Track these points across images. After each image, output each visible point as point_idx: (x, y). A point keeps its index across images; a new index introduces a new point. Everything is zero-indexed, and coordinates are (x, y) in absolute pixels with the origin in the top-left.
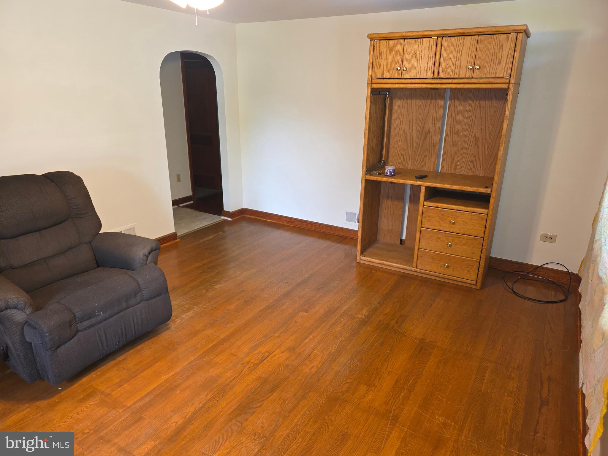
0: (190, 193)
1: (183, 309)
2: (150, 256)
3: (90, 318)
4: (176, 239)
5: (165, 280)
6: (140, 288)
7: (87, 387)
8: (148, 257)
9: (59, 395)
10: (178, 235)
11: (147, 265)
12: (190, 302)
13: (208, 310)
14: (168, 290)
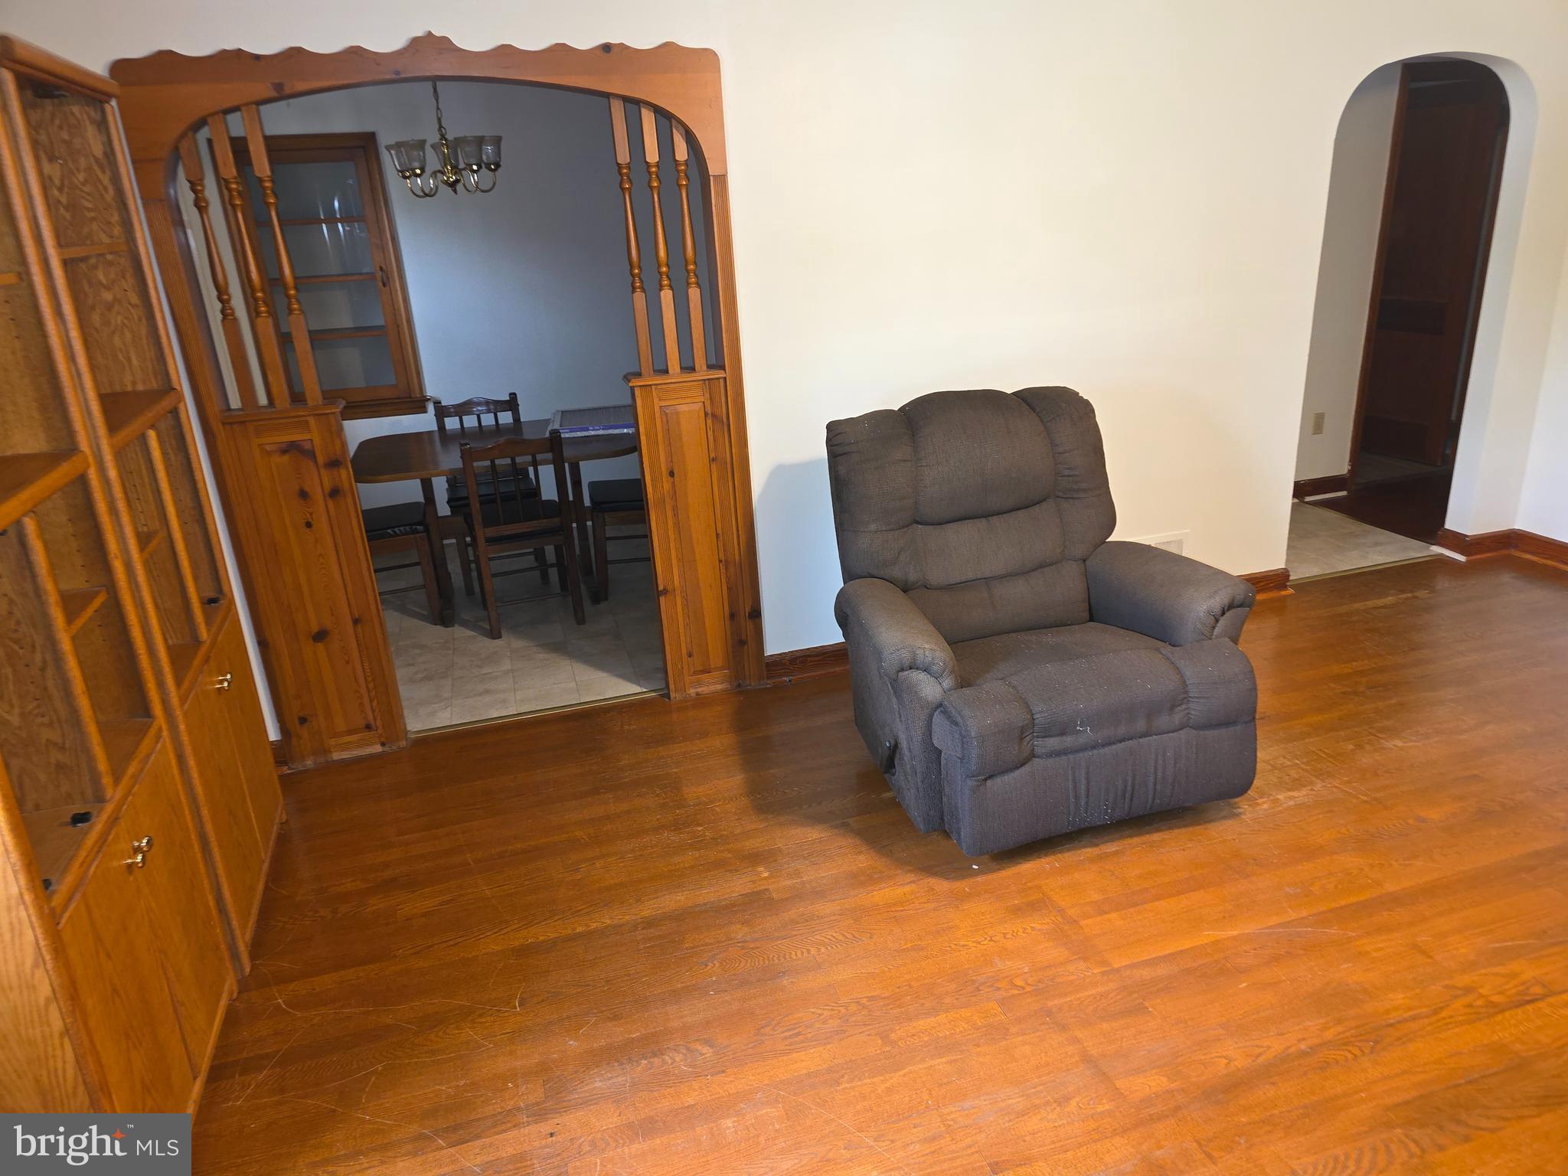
0: (1343, 468)
1: (1281, 778)
2: (1224, 617)
3: (1062, 734)
4: (1285, 587)
5: (1254, 689)
6: (1186, 692)
7: (1029, 884)
8: (1217, 621)
9: (972, 880)
10: (1291, 578)
11: (1211, 639)
12: (1303, 763)
13: (1355, 801)
14: (1254, 718)
